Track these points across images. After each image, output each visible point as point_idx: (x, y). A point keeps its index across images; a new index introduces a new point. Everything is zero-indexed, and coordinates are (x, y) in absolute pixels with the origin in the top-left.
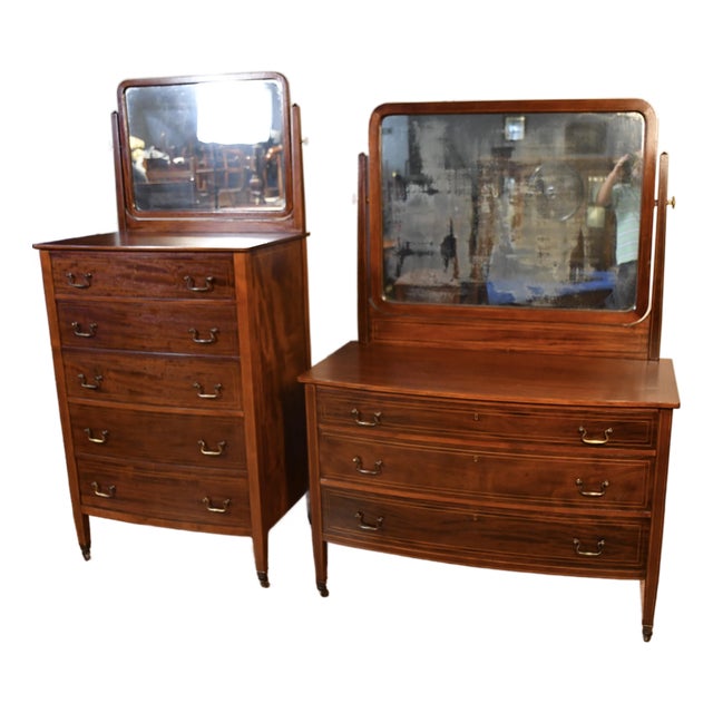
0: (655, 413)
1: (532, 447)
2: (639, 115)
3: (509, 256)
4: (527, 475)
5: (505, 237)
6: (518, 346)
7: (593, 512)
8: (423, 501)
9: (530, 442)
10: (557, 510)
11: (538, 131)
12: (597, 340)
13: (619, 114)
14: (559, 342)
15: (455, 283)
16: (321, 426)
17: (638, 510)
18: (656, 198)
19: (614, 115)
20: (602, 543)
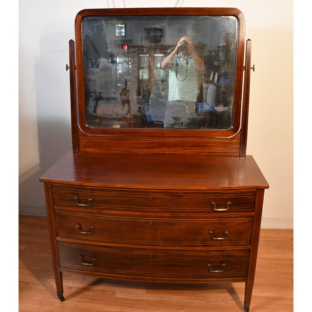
0: (254, 191)
1: (184, 215)
2: (235, 18)
3: (160, 100)
4: (181, 230)
5: (158, 89)
6: (167, 151)
7: (219, 248)
8: (119, 248)
9: (182, 212)
10: (198, 248)
11: (176, 26)
12: (211, 146)
13: (223, 17)
14: (190, 148)
15: (128, 116)
16: (55, 207)
17: (243, 245)
18: (244, 65)
19: (221, 17)
20: (224, 264)
